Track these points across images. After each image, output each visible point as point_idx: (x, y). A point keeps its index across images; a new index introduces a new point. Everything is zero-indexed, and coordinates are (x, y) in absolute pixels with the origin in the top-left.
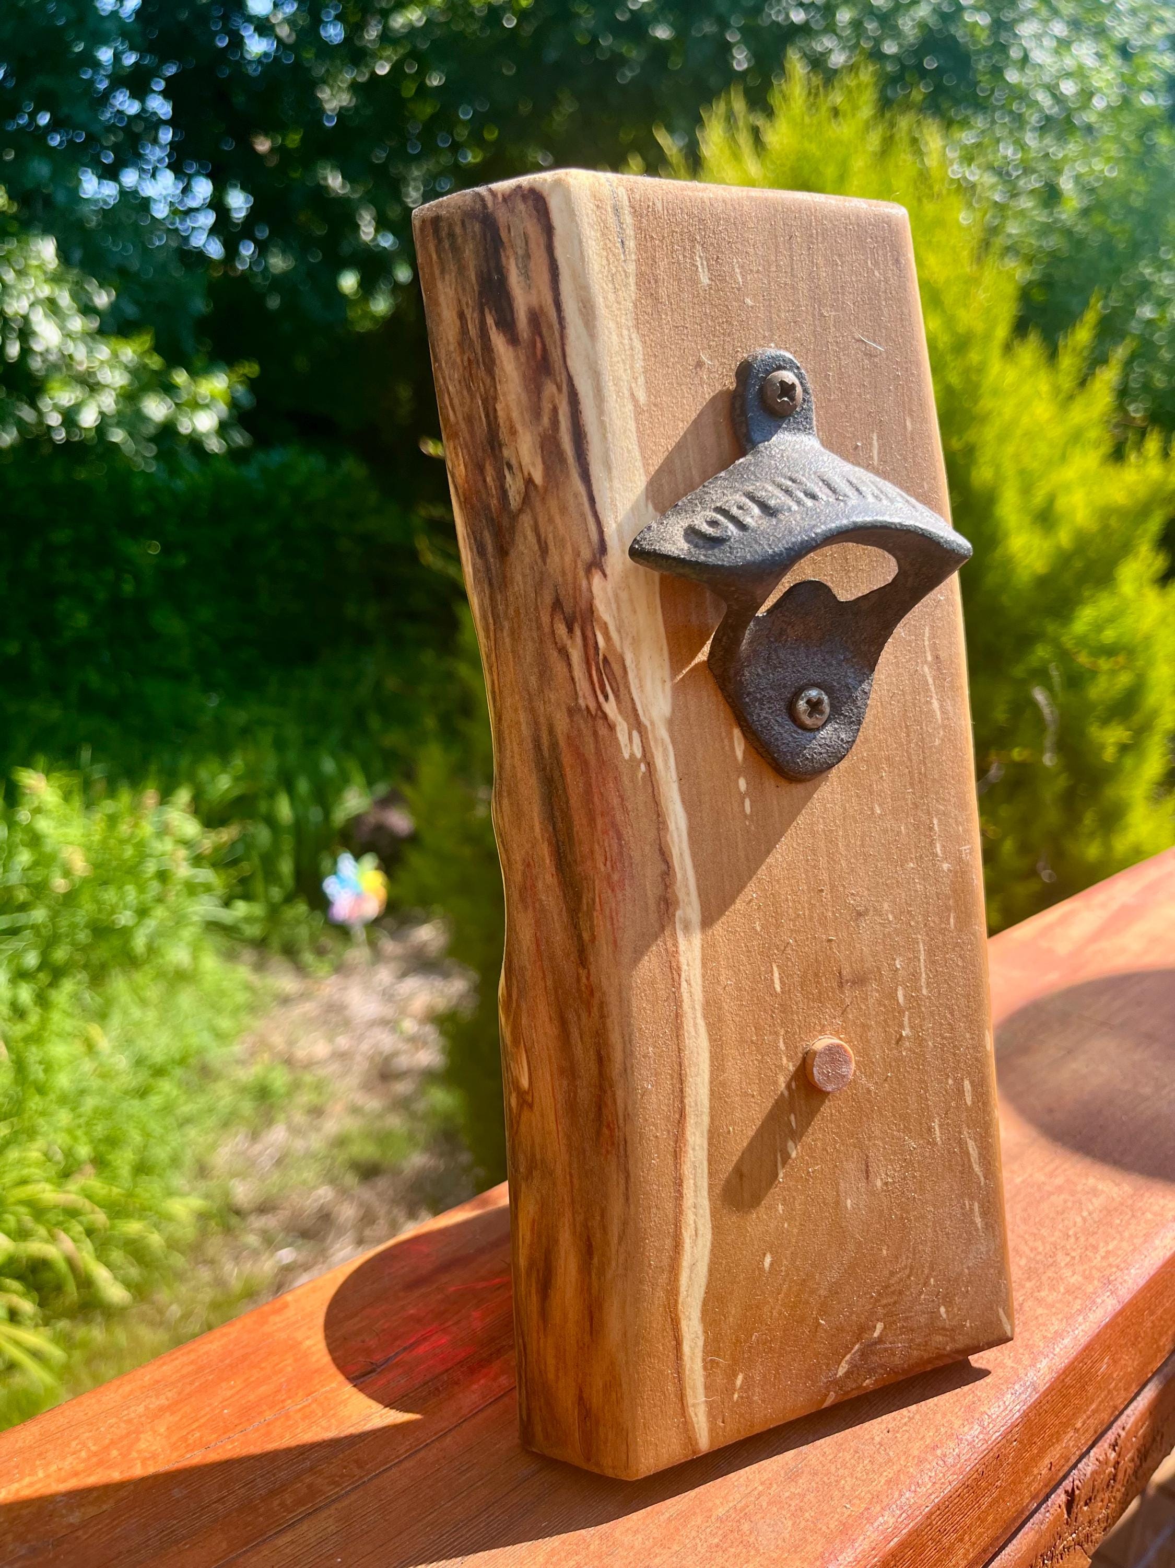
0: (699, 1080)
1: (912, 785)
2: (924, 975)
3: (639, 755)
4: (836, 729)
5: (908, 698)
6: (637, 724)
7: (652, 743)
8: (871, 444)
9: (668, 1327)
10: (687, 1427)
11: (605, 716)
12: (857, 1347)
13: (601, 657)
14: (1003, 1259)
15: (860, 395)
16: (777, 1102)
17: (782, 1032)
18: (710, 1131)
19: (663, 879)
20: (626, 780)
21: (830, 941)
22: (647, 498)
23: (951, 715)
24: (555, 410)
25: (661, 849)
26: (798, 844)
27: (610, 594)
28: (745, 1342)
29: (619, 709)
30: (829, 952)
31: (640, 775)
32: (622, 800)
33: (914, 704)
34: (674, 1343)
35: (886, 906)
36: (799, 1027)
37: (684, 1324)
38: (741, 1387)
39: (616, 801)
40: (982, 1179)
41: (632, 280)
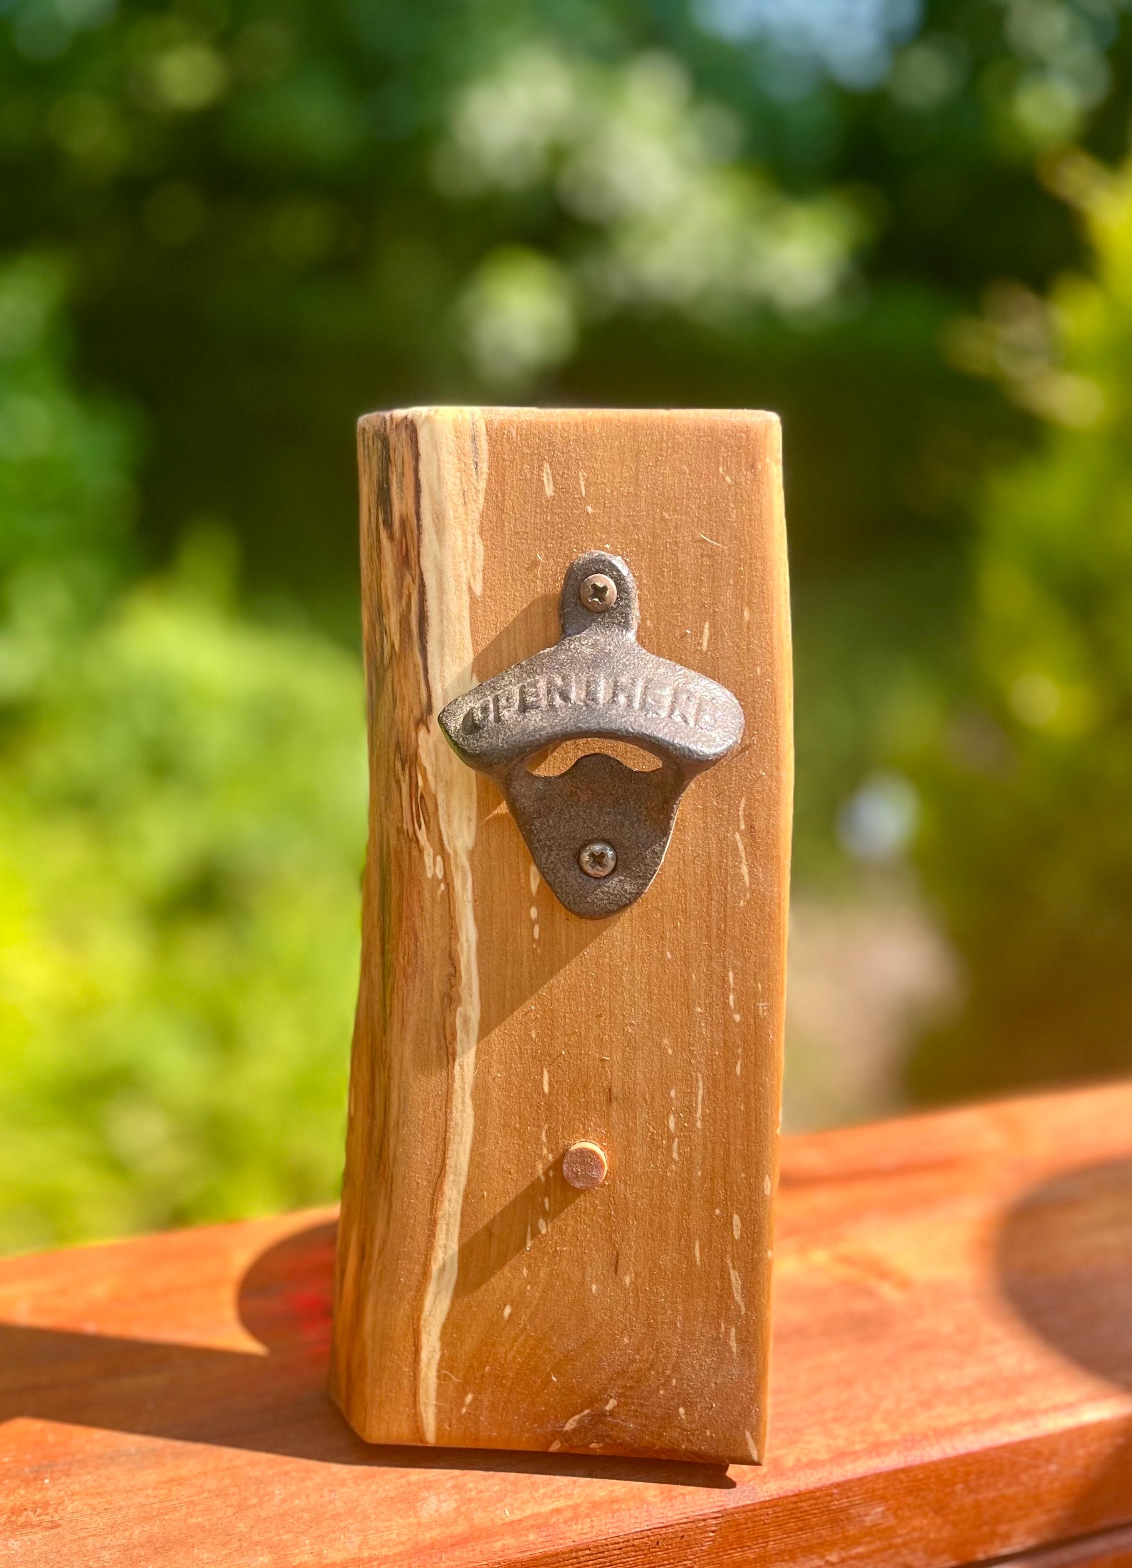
0: (461, 1148)
1: (709, 938)
2: (699, 1111)
3: (440, 875)
4: (620, 881)
5: (714, 859)
6: (441, 850)
7: (453, 868)
8: (702, 632)
9: (410, 1335)
10: (416, 1419)
11: (417, 841)
12: (586, 1412)
13: (419, 794)
14: (758, 1388)
15: (695, 588)
16: (533, 1183)
17: (546, 1127)
18: (465, 1190)
19: (449, 980)
20: (427, 895)
21: (604, 1060)
22: (473, 671)
23: (762, 880)
24: (410, 595)
25: (450, 954)
26: (582, 972)
27: (431, 746)
28: (478, 1370)
29: (428, 837)
30: (600, 1069)
31: (439, 893)
32: (422, 910)
33: (720, 867)
34: (413, 1348)
35: (666, 1041)
36: (563, 1127)
37: (424, 1338)
38: (470, 1405)
39: (417, 910)
40: (743, 1309)
41: (481, 497)
